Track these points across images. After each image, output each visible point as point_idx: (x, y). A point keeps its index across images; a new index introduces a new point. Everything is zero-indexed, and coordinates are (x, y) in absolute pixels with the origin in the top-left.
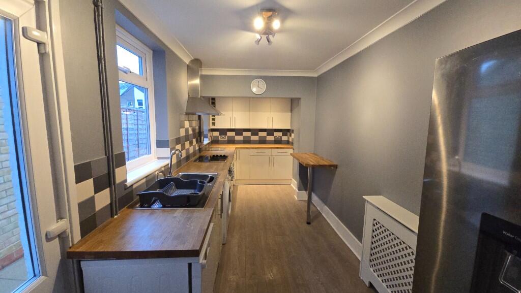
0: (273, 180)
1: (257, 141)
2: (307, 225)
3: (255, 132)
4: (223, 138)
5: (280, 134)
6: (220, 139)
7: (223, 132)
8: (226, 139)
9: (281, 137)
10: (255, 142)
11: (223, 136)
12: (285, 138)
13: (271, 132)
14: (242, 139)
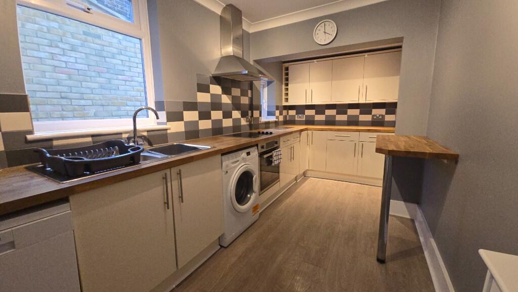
0: (360, 177)
1: (344, 121)
2: (376, 262)
3: (341, 108)
4: (300, 118)
5: (382, 111)
6: (296, 119)
7: (300, 109)
8: (304, 119)
9: (383, 116)
10: (341, 123)
11: (300, 115)
12: (389, 118)
13: (366, 108)
14: (324, 119)
